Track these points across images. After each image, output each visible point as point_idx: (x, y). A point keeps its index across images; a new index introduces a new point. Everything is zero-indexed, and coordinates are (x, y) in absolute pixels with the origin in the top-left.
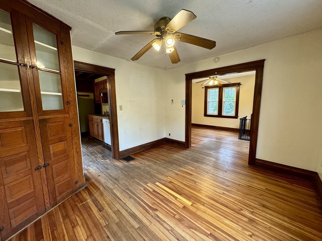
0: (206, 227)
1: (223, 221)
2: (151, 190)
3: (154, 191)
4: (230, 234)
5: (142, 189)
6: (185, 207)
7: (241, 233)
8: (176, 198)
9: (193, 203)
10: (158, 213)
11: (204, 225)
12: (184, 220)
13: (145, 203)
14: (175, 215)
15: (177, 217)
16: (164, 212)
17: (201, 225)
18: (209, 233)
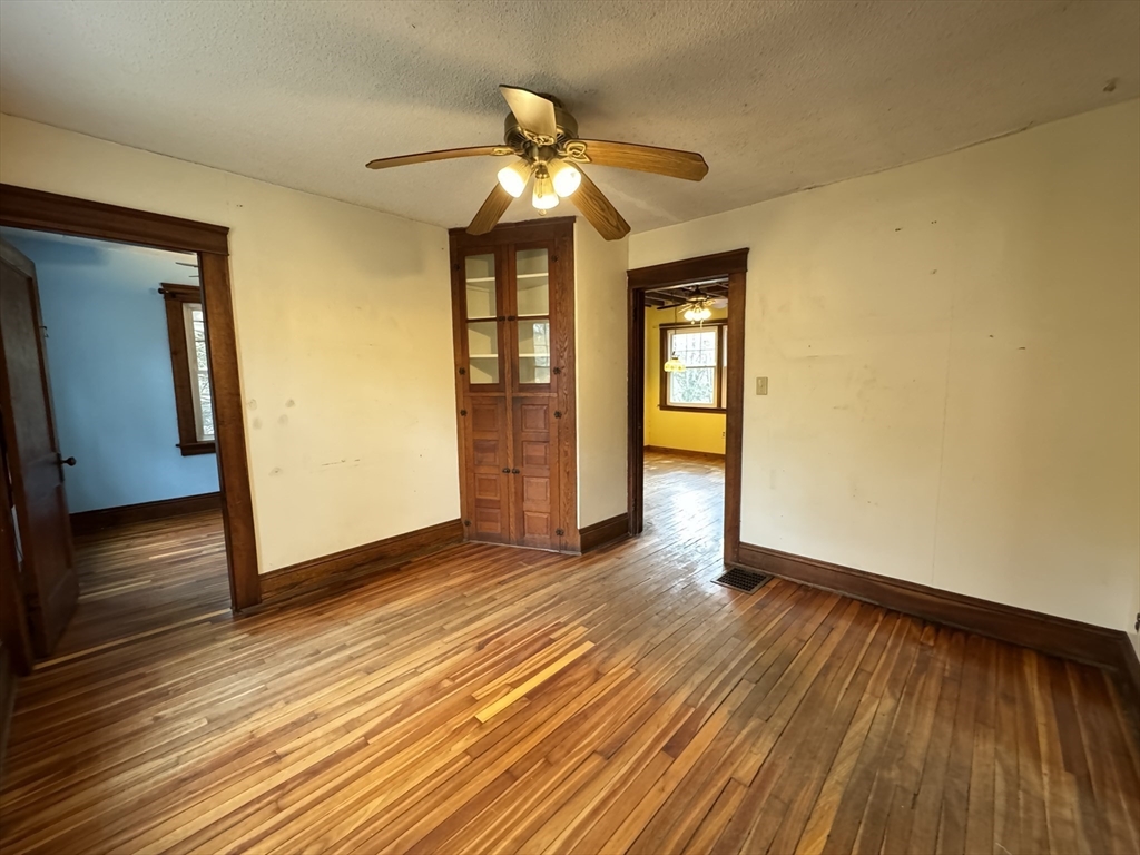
0: (390, 740)
1: (384, 792)
2: (553, 636)
3: (552, 641)
4: (339, 794)
5: (562, 620)
6: (472, 701)
7: (322, 831)
8: (514, 685)
9: (481, 724)
10: (469, 652)
11: (397, 735)
12: (431, 695)
13: (508, 629)
14: (454, 679)
15: (447, 683)
16: (468, 660)
17: (400, 728)
18: (370, 742)
